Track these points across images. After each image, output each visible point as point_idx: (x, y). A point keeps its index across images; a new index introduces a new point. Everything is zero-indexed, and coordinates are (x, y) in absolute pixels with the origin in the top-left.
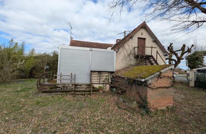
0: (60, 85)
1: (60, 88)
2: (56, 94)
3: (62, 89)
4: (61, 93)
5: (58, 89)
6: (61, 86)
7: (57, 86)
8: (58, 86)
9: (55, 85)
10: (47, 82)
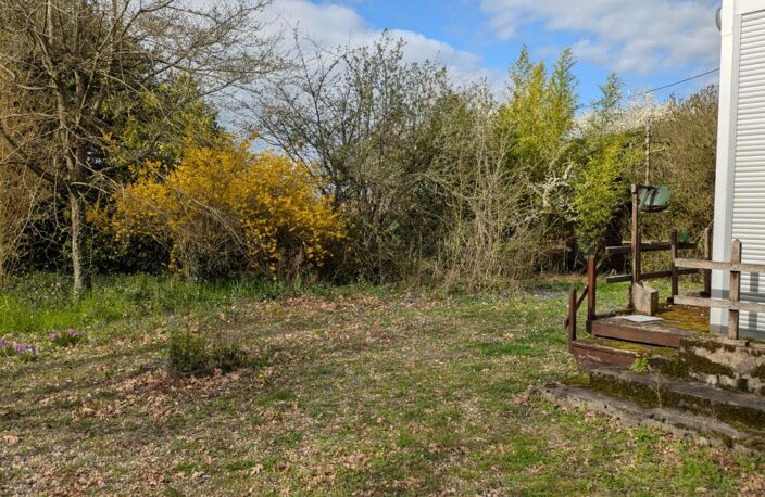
0: (731, 349)
1: (729, 381)
2: (679, 426)
3: (743, 384)
4: (725, 427)
5: (712, 379)
6: (735, 360)
7: (700, 352)
8: (713, 358)
9: (688, 344)
10: (653, 314)
